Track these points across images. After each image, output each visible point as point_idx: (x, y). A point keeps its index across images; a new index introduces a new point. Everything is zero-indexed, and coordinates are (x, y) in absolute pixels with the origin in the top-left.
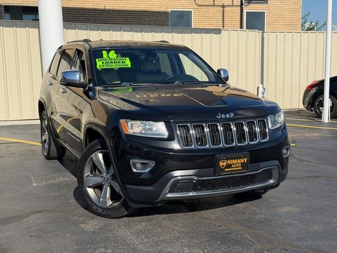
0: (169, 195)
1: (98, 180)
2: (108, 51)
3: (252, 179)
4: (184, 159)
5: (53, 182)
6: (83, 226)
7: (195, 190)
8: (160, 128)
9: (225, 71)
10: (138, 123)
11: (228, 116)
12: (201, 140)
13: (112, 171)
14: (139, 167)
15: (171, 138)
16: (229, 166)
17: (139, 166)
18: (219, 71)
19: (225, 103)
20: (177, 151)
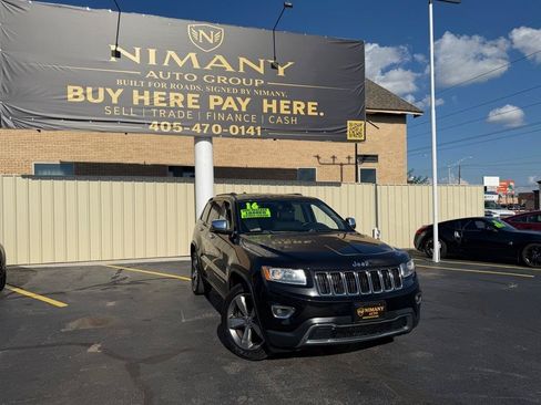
0: (308, 342)
1: (240, 322)
2: (251, 203)
3: (388, 327)
4: (321, 306)
5: (199, 318)
6: (226, 368)
7: (334, 337)
8: (300, 275)
9: (353, 220)
10: (279, 270)
11: (363, 264)
12: (338, 287)
13: (253, 314)
14: (279, 313)
15: (310, 285)
16: (366, 314)
17: (279, 311)
18: (347, 220)
19: (359, 251)
20: (315, 298)
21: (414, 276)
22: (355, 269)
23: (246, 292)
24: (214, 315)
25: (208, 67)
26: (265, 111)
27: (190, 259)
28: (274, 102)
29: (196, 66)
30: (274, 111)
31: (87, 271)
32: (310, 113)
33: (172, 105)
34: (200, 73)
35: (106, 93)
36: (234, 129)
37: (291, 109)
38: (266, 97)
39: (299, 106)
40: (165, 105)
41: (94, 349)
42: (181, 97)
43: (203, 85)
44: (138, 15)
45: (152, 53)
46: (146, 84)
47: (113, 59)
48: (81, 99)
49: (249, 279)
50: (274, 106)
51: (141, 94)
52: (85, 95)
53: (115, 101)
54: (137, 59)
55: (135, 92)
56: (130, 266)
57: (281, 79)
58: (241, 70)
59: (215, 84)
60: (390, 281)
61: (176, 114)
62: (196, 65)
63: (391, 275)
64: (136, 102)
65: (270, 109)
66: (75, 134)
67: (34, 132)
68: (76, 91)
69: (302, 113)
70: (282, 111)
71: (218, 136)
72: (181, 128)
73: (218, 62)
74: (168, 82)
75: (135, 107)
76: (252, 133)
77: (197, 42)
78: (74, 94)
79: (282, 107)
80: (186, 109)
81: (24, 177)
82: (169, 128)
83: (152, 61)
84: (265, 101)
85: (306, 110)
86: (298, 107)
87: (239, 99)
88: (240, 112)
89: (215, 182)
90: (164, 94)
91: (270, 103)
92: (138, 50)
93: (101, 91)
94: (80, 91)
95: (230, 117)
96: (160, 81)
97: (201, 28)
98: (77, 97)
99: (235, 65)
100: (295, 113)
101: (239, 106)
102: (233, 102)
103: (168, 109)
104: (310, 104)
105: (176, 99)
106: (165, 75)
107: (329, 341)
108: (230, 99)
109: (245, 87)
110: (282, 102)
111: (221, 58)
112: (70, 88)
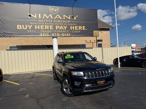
0: (85, 91)
1: (66, 87)
2: (68, 54)
3: (106, 86)
4: (88, 81)
5: (55, 86)
6: (63, 99)
7: (91, 89)
8: (82, 73)
9: (96, 58)
10: (76, 72)
11: (99, 69)
12: (92, 76)
13: (70, 84)
15: (84, 76)
16: (100, 83)
17: (77, 83)
18: (94, 58)
19: (97, 66)
20: (86, 79)
21: (113, 72)
22: (97, 71)
23: (67, 79)
24: (60, 85)
25: (55, 18)
26: (71, 29)
27: (52, 70)
28: (73, 27)
30: (74, 29)
31: (25, 75)
32: (83, 29)
33: (46, 29)
34: (53, 20)
35: (28, 26)
36: (63, 34)
37: (78, 28)
38: (71, 25)
40: (44, 29)
41: (27, 96)
42: (48, 27)
43: (54, 23)
44: (35, 5)
45: (40, 15)
46: (38, 23)
47: (29, 17)
48: (21, 28)
49: (68, 75)
50: (73, 28)
51: (37, 26)
52: (22, 27)
53: (30, 28)
54: (35, 17)
55: (36, 26)
56: (36, 73)
57: (75, 20)
58: (64, 18)
59: (57, 23)
60: (106, 74)
61: (47, 31)
62: (52, 18)
63: (106, 72)
64: (36, 28)
65: (72, 29)
66: (20, 38)
67: (9, 38)
68: (19, 26)
69: (81, 29)
71: (59, 36)
72: (48, 35)
73: (58, 16)
74: (44, 23)
75: (36, 30)
76: (68, 35)
77: (52, 11)
78: (19, 27)
79: (76, 28)
80: (50, 30)
81: (7, 50)
82: (45, 35)
83: (40, 17)
84: (71, 27)
85: (82, 28)
86: (80, 28)
87: (64, 26)
88: (64, 30)
89: (59, 49)
90: (43, 26)
91: (72, 27)
92: (36, 14)
93: (26, 26)
94: (21, 26)
95: (62, 31)
96: (42, 22)
97: (53, 8)
98: (20, 28)
99: (62, 17)
100: (79, 29)
101: (64, 28)
102: (62, 27)
104: (83, 27)
105: (47, 27)
106: (43, 21)
107: (90, 91)
108: (61, 26)
109: (65, 23)
110: (76, 27)
111: (58, 15)
112: (18, 26)
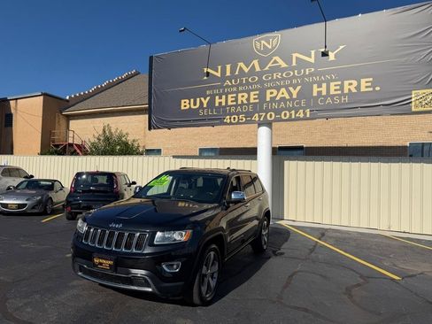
16: (101, 264)
25: (267, 68)
28: (324, 85)
29: (258, 69)
32: (363, 89)
33: (239, 102)
34: (261, 74)
35: (201, 101)
36: (285, 114)
37: (342, 88)
38: (316, 82)
39: (350, 84)
40: (235, 103)
42: (246, 95)
43: (262, 83)
45: (228, 67)
46: (224, 91)
47: (205, 78)
48: (188, 107)
51: (220, 98)
52: (190, 104)
53: (205, 105)
54: (219, 75)
55: (217, 97)
58: (294, 64)
59: (272, 80)
61: (242, 109)
64: (217, 104)
68: (185, 102)
69: (354, 91)
70: (332, 92)
71: (273, 121)
72: (244, 119)
73: (275, 62)
74: (237, 86)
75: (217, 108)
78: (185, 104)
80: (249, 104)
82: (237, 120)
83: (228, 74)
84: (315, 86)
85: (358, 87)
86: (350, 86)
87: (291, 89)
88: (292, 99)
90: (235, 95)
91: (319, 87)
92: (220, 68)
93: (198, 100)
94: (188, 102)
95: (282, 105)
96: (233, 86)
98: (186, 106)
99: (289, 61)
100: (346, 91)
101: (290, 94)
102: (285, 92)
103: (236, 106)
104: (363, 81)
105: (242, 98)
106: (236, 81)
108: (283, 90)
109: (297, 78)
110: (332, 84)
111: (277, 58)
112: (183, 101)
